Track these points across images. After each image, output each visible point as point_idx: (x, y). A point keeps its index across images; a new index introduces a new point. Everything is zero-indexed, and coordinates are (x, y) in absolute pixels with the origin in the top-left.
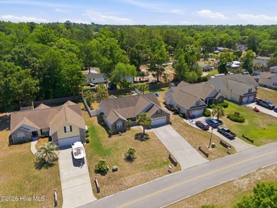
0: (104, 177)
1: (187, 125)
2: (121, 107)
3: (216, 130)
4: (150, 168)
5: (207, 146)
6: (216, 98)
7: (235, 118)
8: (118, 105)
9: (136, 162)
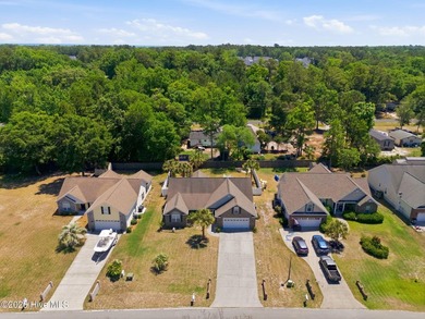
0: (111, 284)
1: (279, 239)
2: (191, 192)
3: (319, 259)
4: (173, 291)
5: (282, 282)
6: (359, 204)
7: (372, 247)
8: (188, 189)
9: (164, 276)
